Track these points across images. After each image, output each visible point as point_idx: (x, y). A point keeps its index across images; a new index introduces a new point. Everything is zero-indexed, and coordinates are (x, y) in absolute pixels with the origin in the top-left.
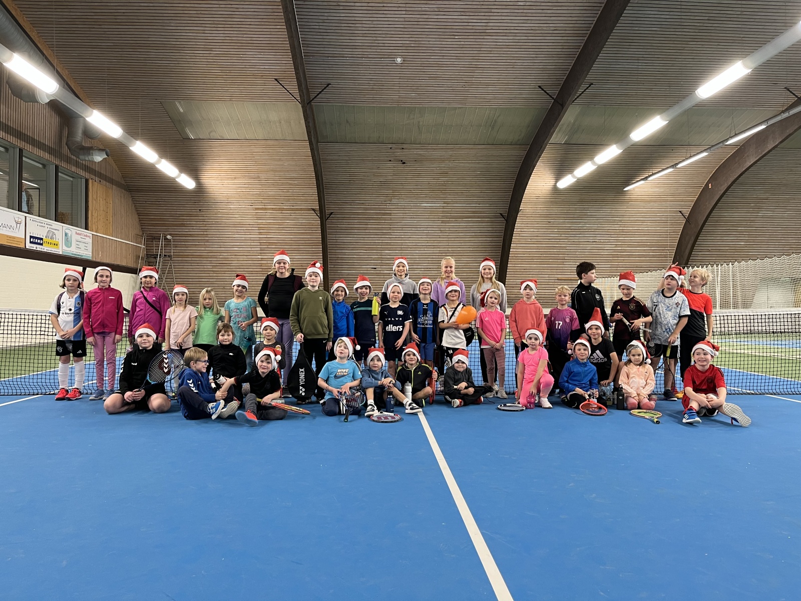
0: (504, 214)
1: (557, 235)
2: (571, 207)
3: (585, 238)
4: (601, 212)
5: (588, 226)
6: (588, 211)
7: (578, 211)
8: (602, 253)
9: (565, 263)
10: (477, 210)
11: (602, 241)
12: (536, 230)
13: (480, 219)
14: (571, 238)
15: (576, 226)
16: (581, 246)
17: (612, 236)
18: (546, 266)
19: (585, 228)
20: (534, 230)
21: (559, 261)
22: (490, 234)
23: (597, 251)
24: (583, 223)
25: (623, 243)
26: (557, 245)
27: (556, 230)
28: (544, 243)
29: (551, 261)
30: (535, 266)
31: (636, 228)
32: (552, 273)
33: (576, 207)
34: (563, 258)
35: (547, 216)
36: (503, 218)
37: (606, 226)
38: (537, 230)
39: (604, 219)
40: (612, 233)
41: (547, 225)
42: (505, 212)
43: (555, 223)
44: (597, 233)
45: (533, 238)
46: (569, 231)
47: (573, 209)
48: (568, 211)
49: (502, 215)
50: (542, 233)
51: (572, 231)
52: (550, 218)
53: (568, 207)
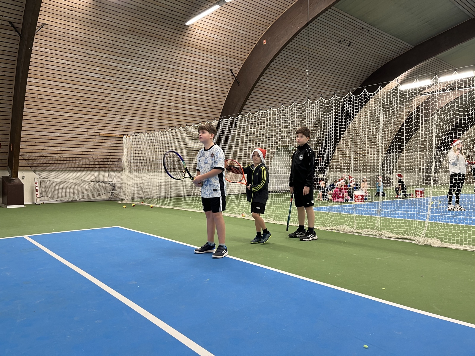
0: (16, 25)
1: (99, 76)
2: (118, 36)
3: (135, 86)
4: (155, 53)
5: (138, 69)
6: (140, 49)
7: (127, 46)
8: (152, 108)
9: (108, 115)
11: (153, 92)
12: (69, 63)
14: (117, 83)
15: (123, 66)
16: (129, 95)
17: (164, 87)
18: (83, 116)
19: (135, 72)
20: (66, 62)
21: (101, 111)
23: (147, 104)
24: (133, 65)
26: (99, 90)
27: (98, 68)
28: (81, 84)
29: (90, 110)
30: (68, 115)
32: (92, 127)
34: (106, 109)
35: (84, 43)
36: (16, 31)
37: (159, 73)
38: (71, 63)
39: (157, 63)
40: (165, 84)
41: (85, 58)
42: (17, 21)
43: (95, 57)
44: (148, 81)
45: (64, 73)
46: (115, 72)
47: (122, 41)
48: (114, 43)
49: (13, 26)
50: (79, 68)
51: (120, 73)
52: (90, 48)
53: (114, 35)
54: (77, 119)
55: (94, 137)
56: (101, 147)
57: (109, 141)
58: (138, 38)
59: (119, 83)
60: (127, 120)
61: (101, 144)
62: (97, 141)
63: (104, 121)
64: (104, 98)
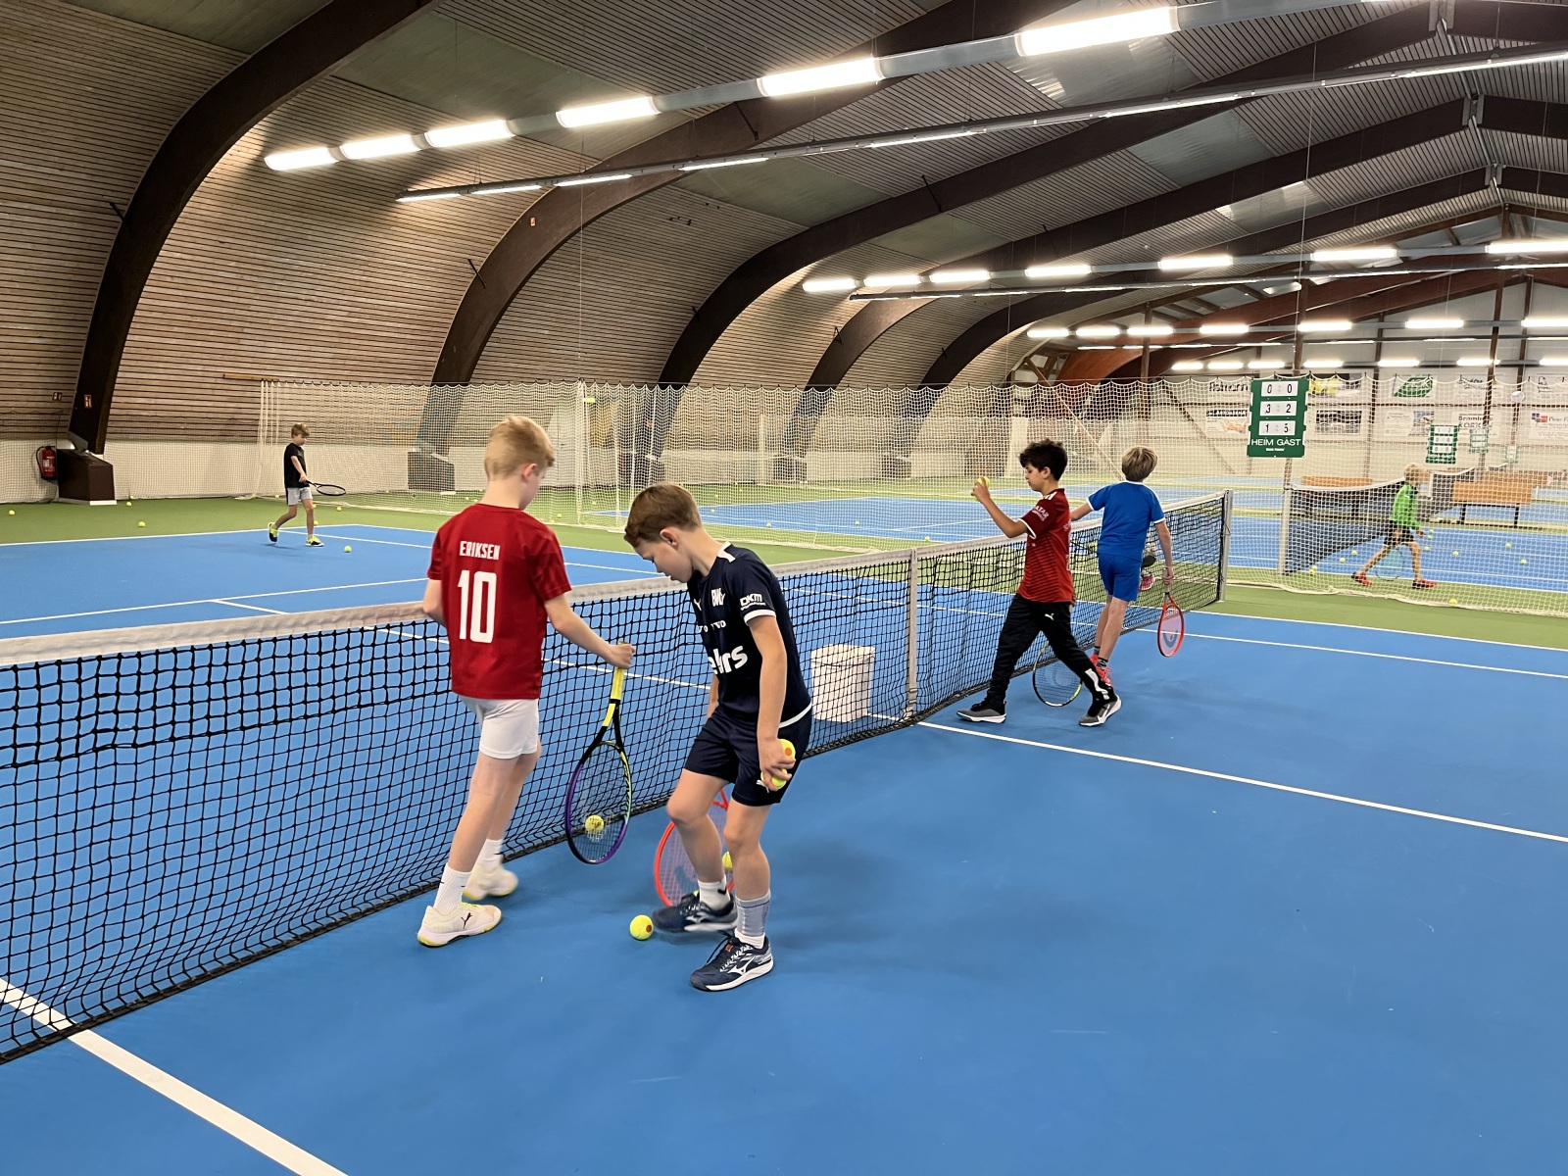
0: (119, 207)
1: (233, 276)
2: (276, 215)
3: (293, 290)
4: (336, 237)
5: (301, 263)
6: (310, 232)
7: (288, 228)
8: (321, 327)
9: (242, 342)
10: (51, 184)
11: (324, 300)
13: (54, 210)
14: (263, 286)
15: (277, 259)
16: (282, 306)
17: (346, 292)
18: (199, 344)
19: (296, 267)
21: (230, 335)
22: (75, 252)
23: (312, 321)
24: (294, 257)
25: (363, 311)
26: (231, 299)
27: (233, 264)
28: (202, 289)
29: (212, 333)
30: (174, 341)
31: (391, 282)
32: (212, 362)
33: (287, 217)
34: (239, 330)
35: (219, 227)
36: (117, 215)
37: (338, 269)
38: (190, 257)
39: (337, 253)
40: (347, 287)
41: (216, 249)
42: (125, 201)
43: (233, 246)
44: (317, 282)
45: (177, 274)
46: (262, 268)
47: (281, 221)
48: (268, 224)
49: (115, 208)
50: (202, 265)
51: (269, 269)
52: (226, 234)
53: (270, 214)
54: (188, 349)
55: (213, 380)
56: (225, 399)
57: (240, 388)
58: (310, 216)
59: (266, 286)
60: (274, 350)
61: (224, 393)
62: (219, 386)
63: (233, 353)
64: (237, 312)
